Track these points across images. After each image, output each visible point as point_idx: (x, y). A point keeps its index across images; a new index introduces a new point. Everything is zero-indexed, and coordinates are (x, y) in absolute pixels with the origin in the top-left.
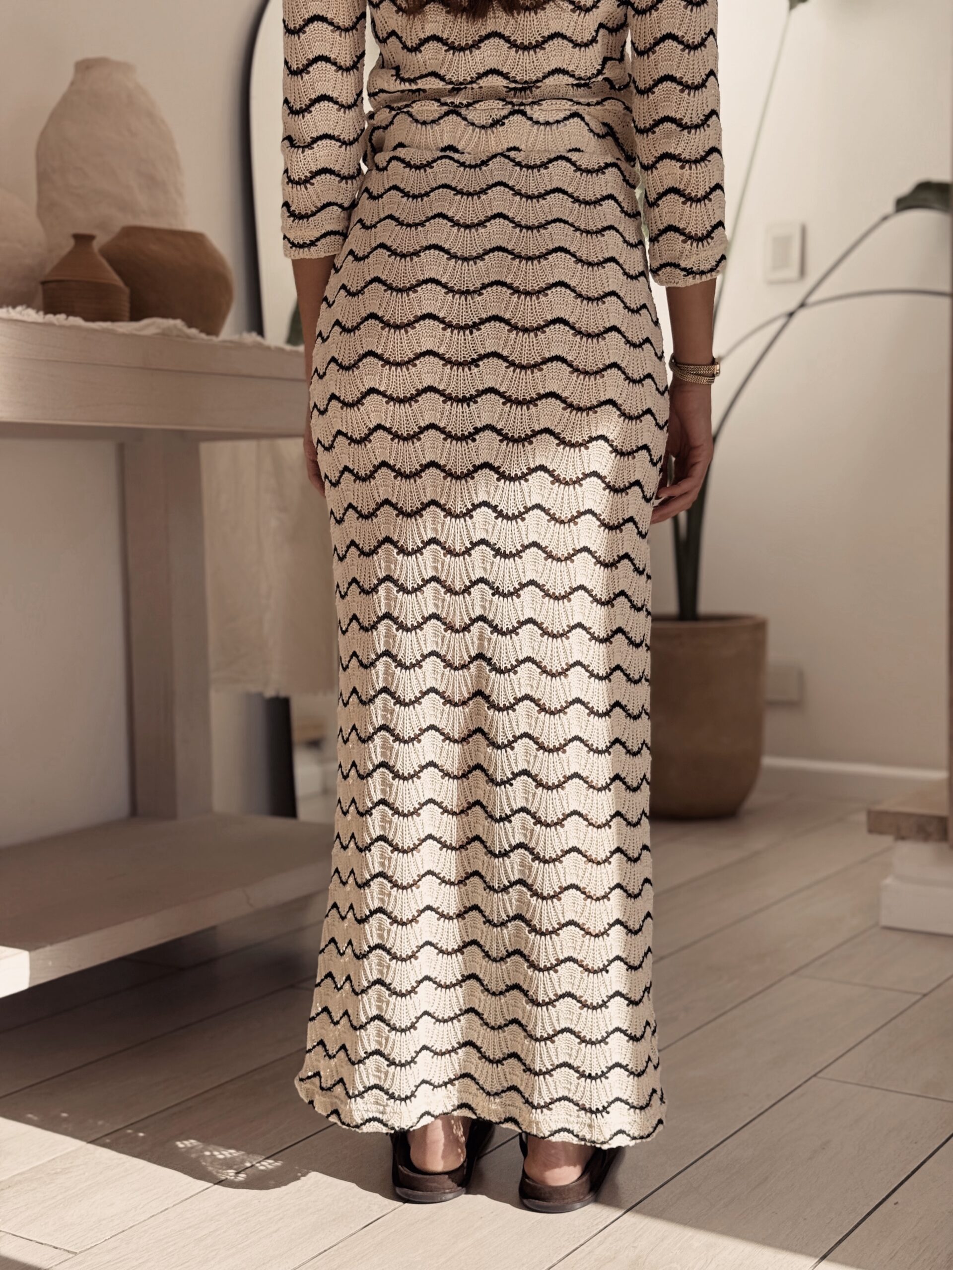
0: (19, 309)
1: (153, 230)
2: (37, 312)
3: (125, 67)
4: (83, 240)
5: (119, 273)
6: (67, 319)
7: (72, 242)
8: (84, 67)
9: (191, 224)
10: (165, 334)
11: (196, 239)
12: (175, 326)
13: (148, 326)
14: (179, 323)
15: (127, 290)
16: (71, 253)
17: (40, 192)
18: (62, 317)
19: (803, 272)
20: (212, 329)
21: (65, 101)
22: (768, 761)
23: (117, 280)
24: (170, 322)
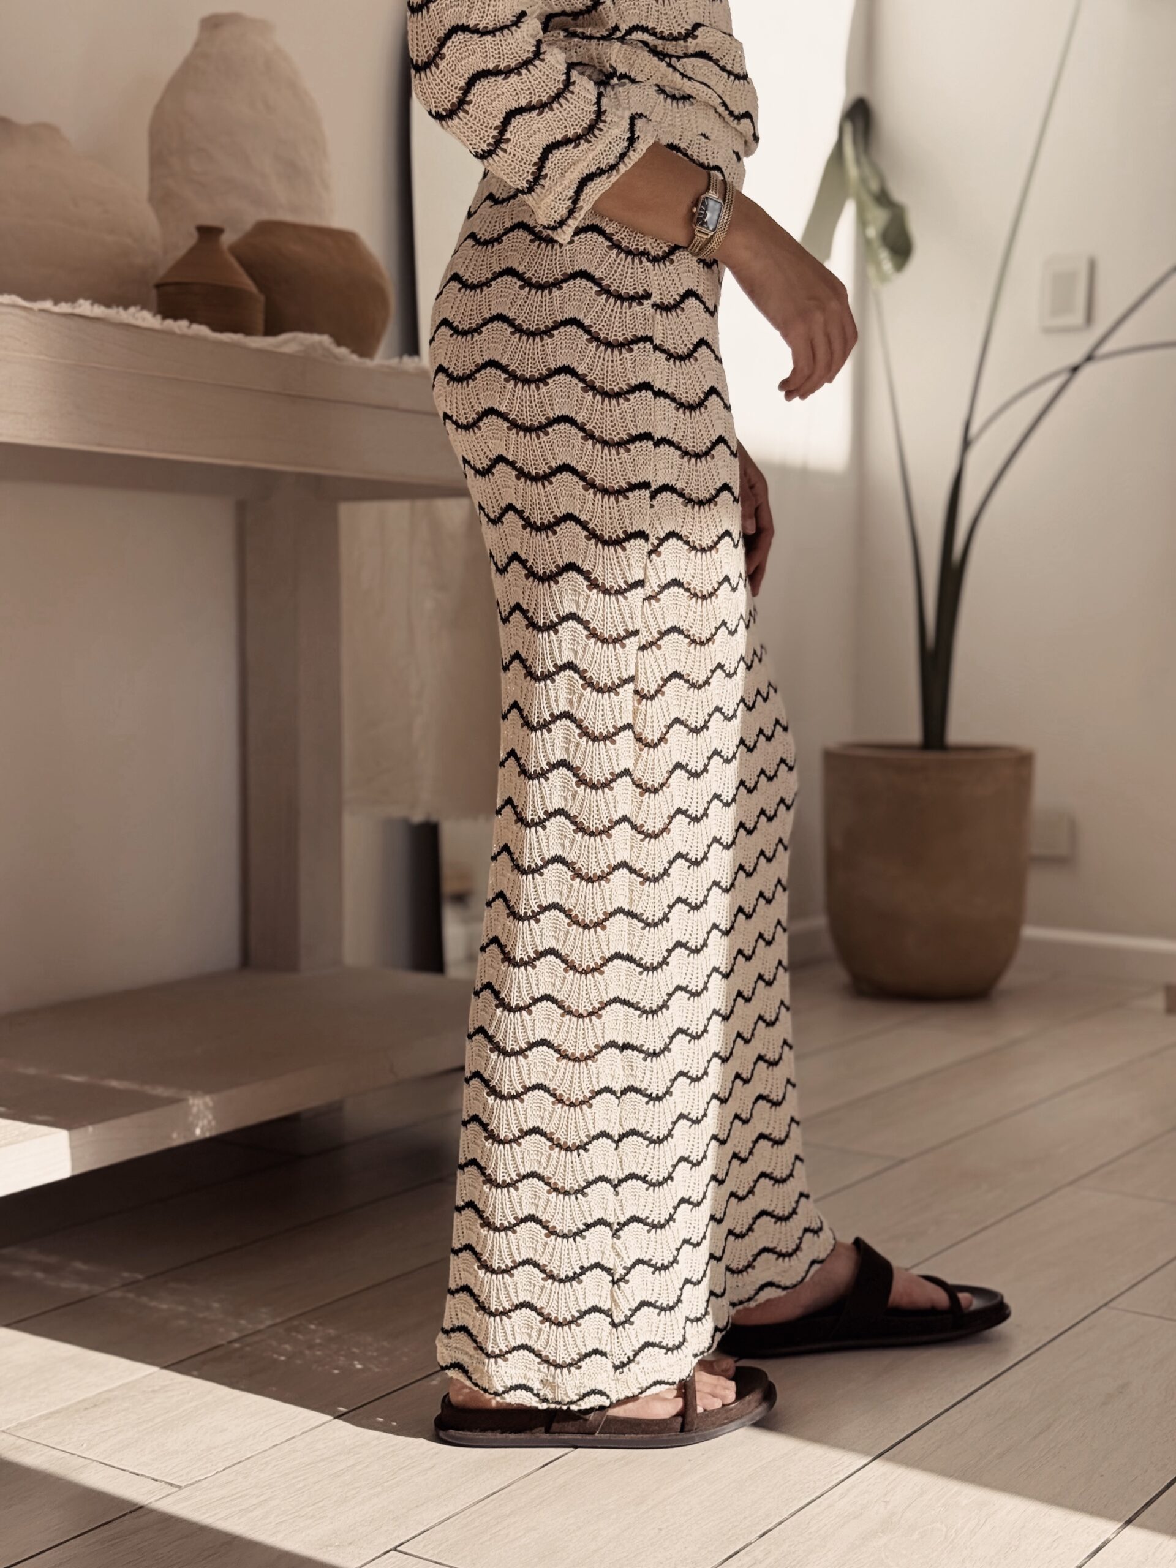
0: (132, 310)
1: (295, 227)
2: (154, 315)
3: (263, 27)
4: (208, 233)
5: (251, 276)
6: (189, 327)
7: (195, 235)
8: (212, 24)
9: (338, 220)
10: (307, 354)
11: (345, 240)
12: (320, 343)
13: (286, 342)
14: (326, 339)
15: (262, 298)
16: (193, 251)
17: (152, 180)
18: (183, 324)
19: (1089, 318)
20: (365, 349)
21: (188, 67)
22: (1029, 932)
23: (248, 284)
24: (316, 338)
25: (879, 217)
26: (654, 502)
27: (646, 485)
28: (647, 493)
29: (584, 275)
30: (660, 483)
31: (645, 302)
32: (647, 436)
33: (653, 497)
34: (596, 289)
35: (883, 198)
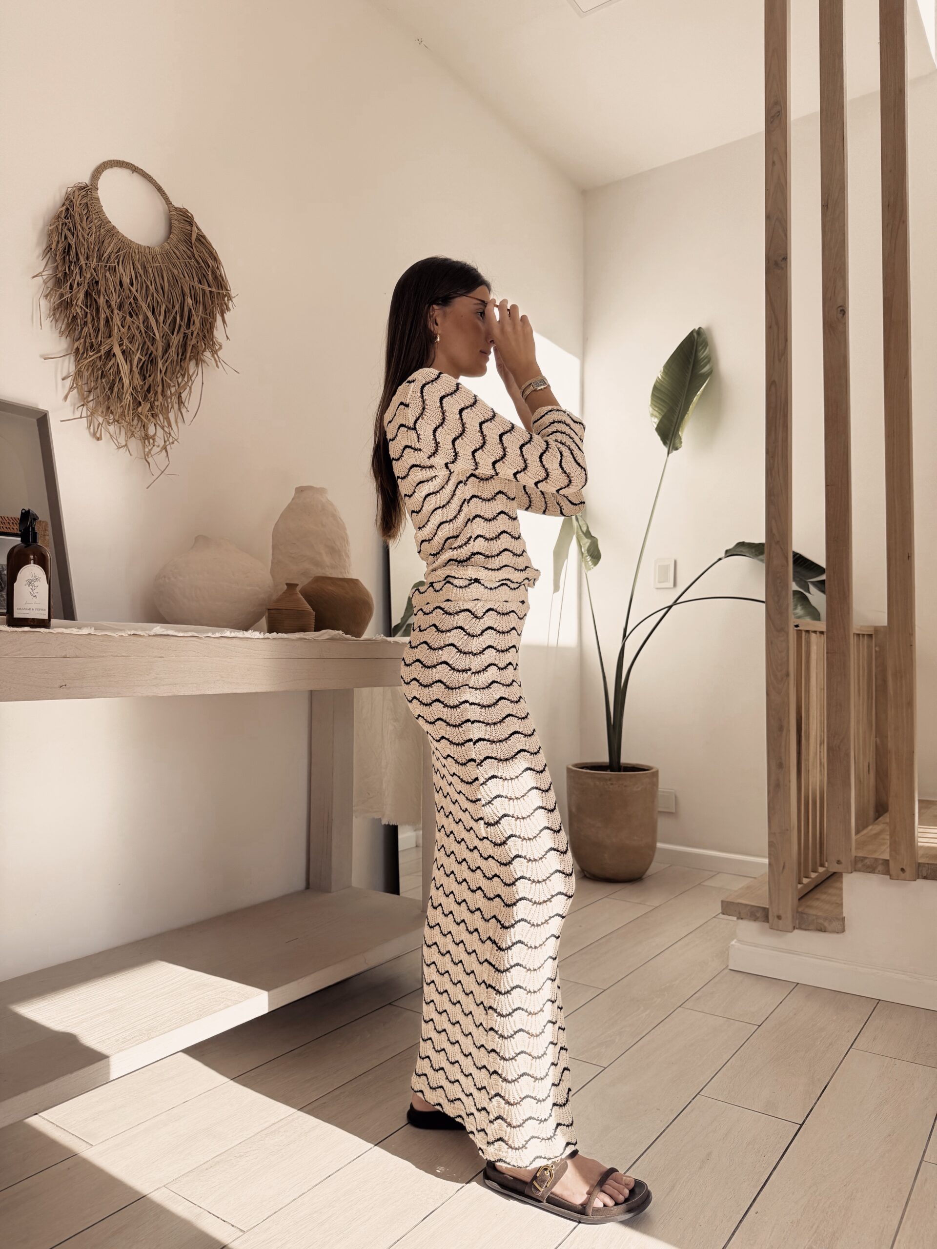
0: (250, 632)
1: (331, 579)
3: (322, 491)
4: (291, 586)
5: (309, 603)
7: (286, 586)
8: (300, 490)
9: (353, 574)
10: (332, 639)
11: (354, 583)
12: (338, 634)
13: (324, 633)
14: (340, 632)
15: (314, 613)
16: (285, 593)
17: (273, 554)
19: (675, 585)
20: (358, 634)
21: (289, 508)
22: (659, 845)
23: (309, 608)
24: (337, 632)
25: (586, 543)
26: (475, 746)
27: (471, 740)
28: (472, 743)
29: (446, 663)
30: (476, 739)
31: (469, 672)
32: (468, 721)
33: (474, 744)
34: (449, 668)
35: (588, 534)
